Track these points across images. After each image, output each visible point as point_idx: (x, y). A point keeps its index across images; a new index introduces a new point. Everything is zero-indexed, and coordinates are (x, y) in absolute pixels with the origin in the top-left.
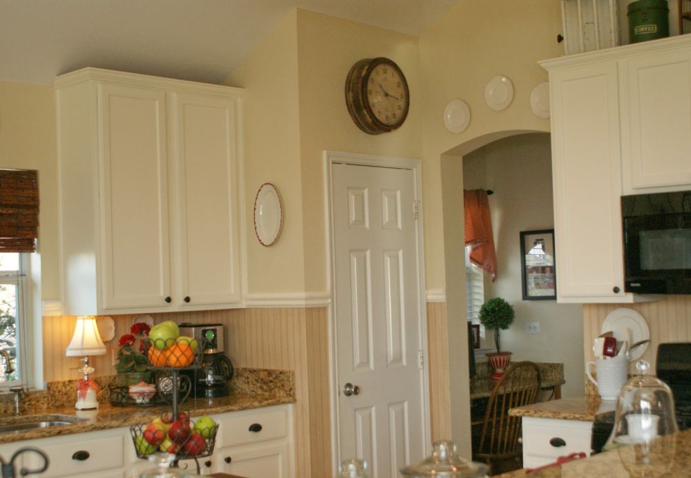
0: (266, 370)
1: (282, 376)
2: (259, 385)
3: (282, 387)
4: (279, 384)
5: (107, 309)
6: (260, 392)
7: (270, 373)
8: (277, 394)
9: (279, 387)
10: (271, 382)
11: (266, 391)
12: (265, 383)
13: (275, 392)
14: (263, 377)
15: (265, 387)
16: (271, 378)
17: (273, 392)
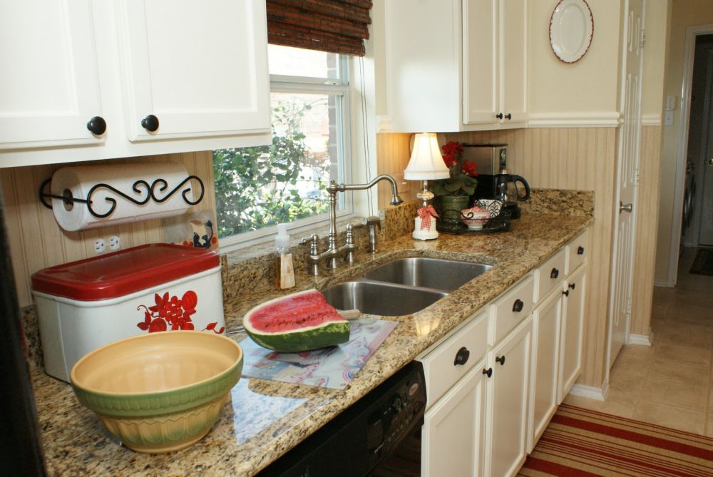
0: (558, 190)
1: (580, 196)
2: (546, 205)
3: (580, 208)
4: (575, 204)
5: (468, 125)
6: (546, 211)
7: (563, 193)
8: (572, 214)
9: (575, 207)
10: (564, 202)
11: (556, 211)
12: (555, 203)
13: (570, 213)
14: (552, 197)
15: (554, 207)
16: (564, 199)
17: (566, 212)
